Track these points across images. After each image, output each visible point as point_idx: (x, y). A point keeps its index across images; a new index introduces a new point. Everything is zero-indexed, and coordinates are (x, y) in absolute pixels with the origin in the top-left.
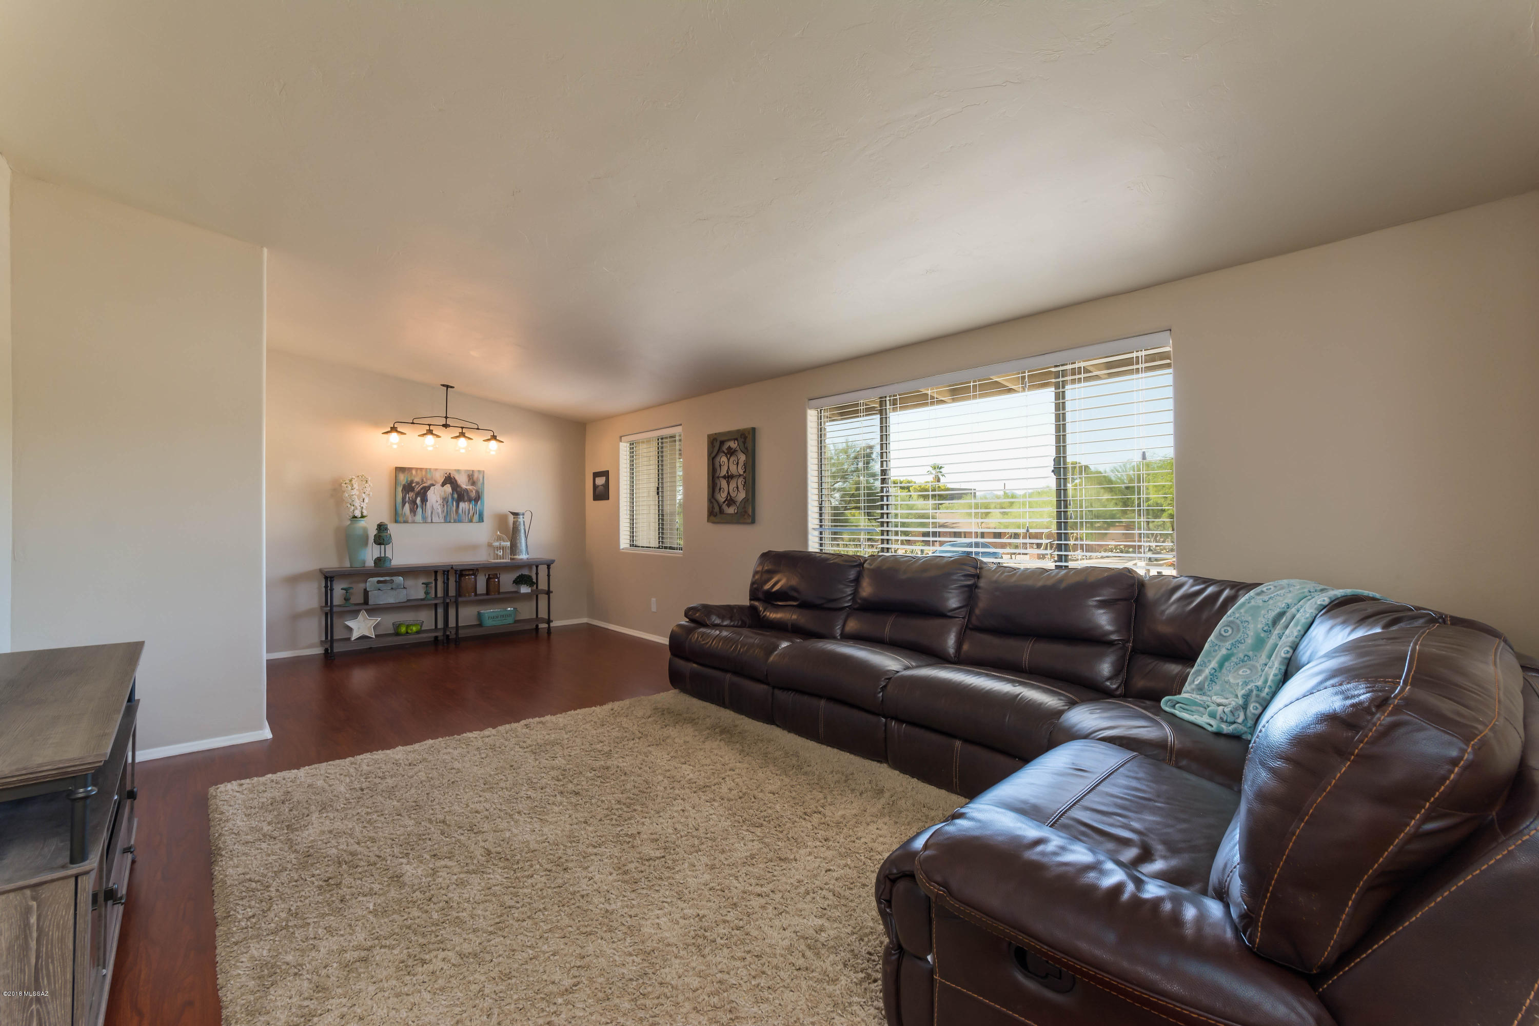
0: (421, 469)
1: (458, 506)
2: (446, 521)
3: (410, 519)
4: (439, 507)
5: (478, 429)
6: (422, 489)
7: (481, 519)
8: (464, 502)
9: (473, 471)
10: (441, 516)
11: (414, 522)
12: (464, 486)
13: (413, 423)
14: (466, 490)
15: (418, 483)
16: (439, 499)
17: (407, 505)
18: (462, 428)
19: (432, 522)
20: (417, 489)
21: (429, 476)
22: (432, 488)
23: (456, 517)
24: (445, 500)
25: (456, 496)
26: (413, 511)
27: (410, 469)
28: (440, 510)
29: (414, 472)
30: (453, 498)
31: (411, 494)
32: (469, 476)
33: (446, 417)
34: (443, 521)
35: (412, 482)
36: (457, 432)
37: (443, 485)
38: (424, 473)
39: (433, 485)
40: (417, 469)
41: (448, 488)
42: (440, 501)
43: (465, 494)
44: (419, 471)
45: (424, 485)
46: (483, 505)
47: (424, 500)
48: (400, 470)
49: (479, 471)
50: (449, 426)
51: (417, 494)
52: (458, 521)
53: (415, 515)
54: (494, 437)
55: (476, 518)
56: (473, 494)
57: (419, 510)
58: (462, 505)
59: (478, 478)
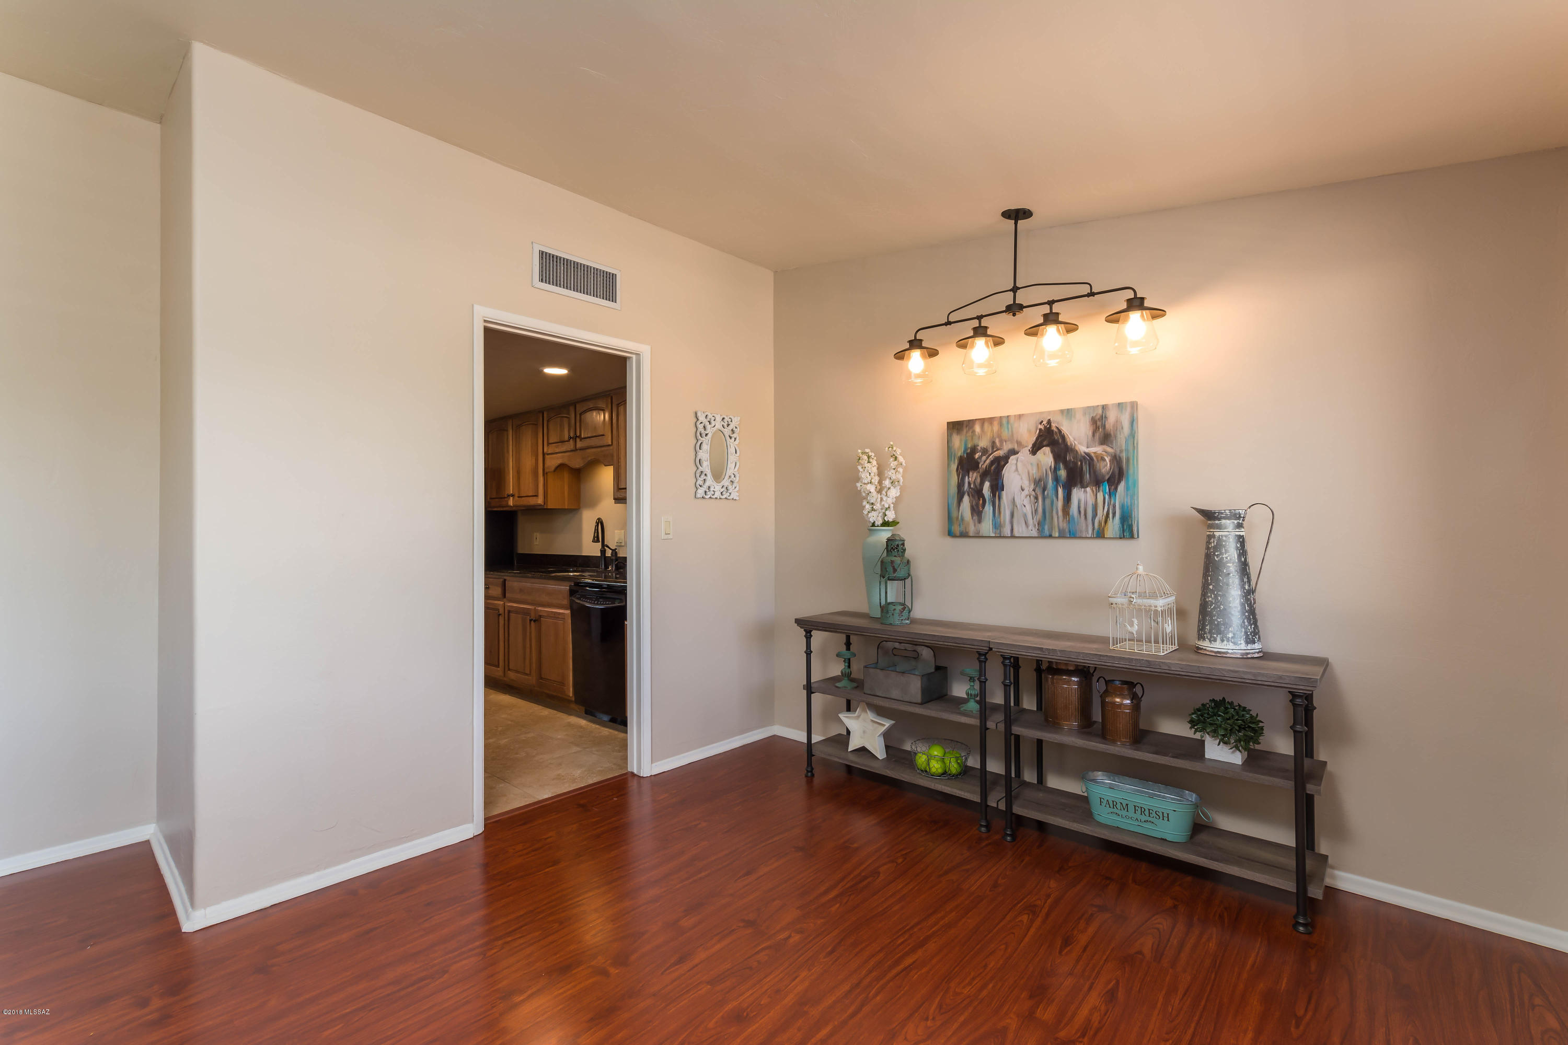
0: (991, 420)
1: (1068, 499)
2: (1041, 536)
3: (972, 530)
4: (1026, 502)
5: (1092, 294)
6: (992, 463)
7: (1128, 531)
8: (1083, 486)
9: (1104, 407)
10: (1030, 521)
11: (978, 536)
12: (1082, 449)
13: (948, 323)
14: (1089, 459)
15: (984, 451)
16: (1026, 483)
17: (966, 499)
18: (1051, 303)
19: (1013, 536)
20: (985, 462)
21: (1005, 434)
22: (1012, 459)
23: (1063, 525)
24: (1039, 483)
25: (1063, 473)
26: (977, 512)
27: (970, 423)
28: (1028, 509)
29: (977, 428)
30: (1056, 479)
31: (974, 477)
32: (1094, 421)
33: (1015, 289)
34: (1034, 533)
35: (974, 450)
36: (1035, 316)
37: (1035, 449)
38: (996, 427)
39: (1013, 452)
40: (983, 421)
41: (1046, 457)
42: (1029, 488)
43: (1086, 468)
44: (986, 425)
45: (996, 454)
46: (1132, 492)
47: (997, 487)
48: (955, 427)
49: (1120, 406)
50: (1021, 307)
51: (984, 475)
52: (1070, 534)
53: (980, 521)
54: (1136, 303)
55: (1114, 526)
56: (1105, 467)
57: (988, 509)
58: (1080, 495)
59: (1118, 422)
